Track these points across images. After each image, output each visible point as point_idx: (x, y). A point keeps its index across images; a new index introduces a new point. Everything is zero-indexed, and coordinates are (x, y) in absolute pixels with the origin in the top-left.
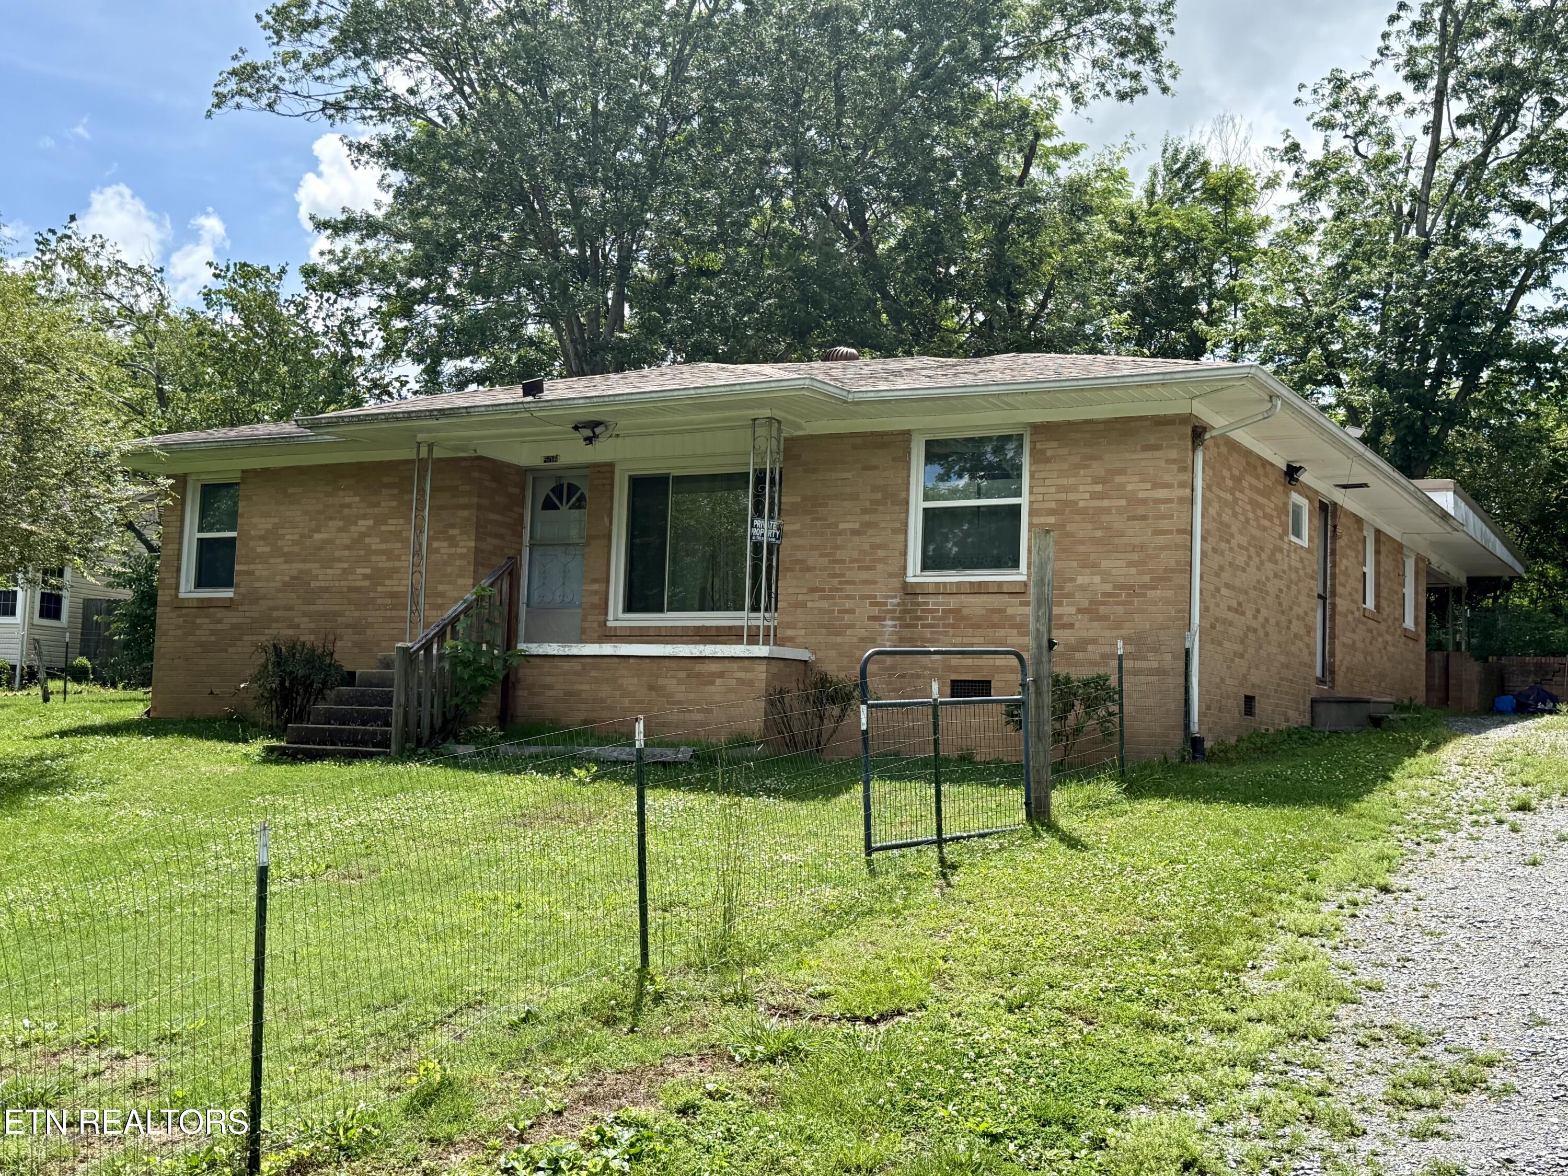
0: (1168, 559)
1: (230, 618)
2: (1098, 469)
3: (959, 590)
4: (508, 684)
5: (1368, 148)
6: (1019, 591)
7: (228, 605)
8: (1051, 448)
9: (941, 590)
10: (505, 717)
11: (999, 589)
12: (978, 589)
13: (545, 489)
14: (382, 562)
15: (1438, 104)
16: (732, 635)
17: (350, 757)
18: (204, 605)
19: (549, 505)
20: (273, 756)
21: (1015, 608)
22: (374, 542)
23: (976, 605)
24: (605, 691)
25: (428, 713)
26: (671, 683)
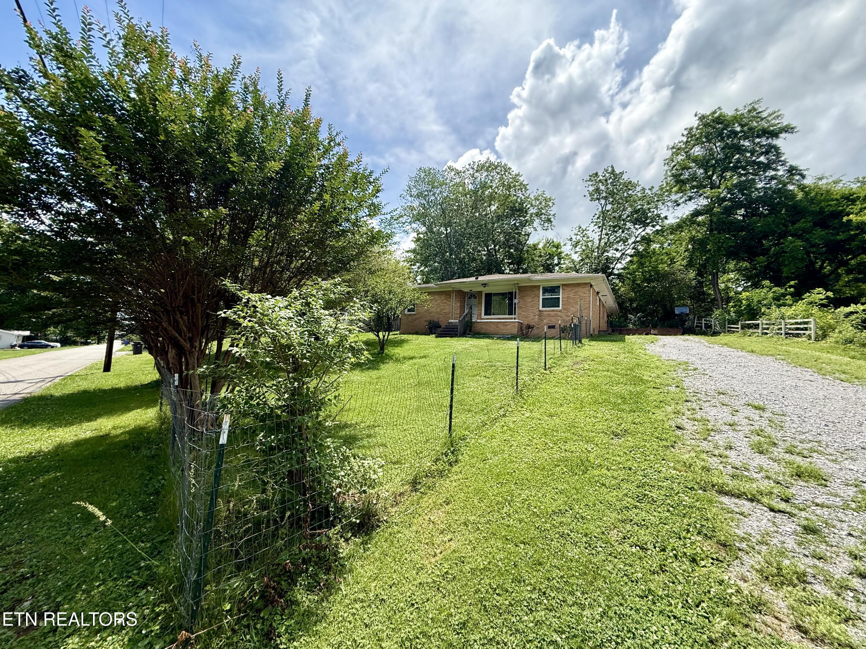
0: (587, 305)
1: (415, 317)
2: (574, 291)
3: (549, 311)
4: (471, 326)
5: (585, 239)
6: (560, 311)
7: (414, 315)
8: (565, 288)
9: (546, 311)
10: (470, 331)
11: (557, 311)
12: (553, 311)
13: (469, 295)
14: (443, 307)
15: (602, 231)
16: (510, 319)
17: (452, 337)
18: (410, 315)
19: (470, 298)
20: (436, 337)
21: (559, 314)
22: (441, 304)
23: (552, 313)
24: (488, 328)
25: (462, 331)
26: (500, 326)
